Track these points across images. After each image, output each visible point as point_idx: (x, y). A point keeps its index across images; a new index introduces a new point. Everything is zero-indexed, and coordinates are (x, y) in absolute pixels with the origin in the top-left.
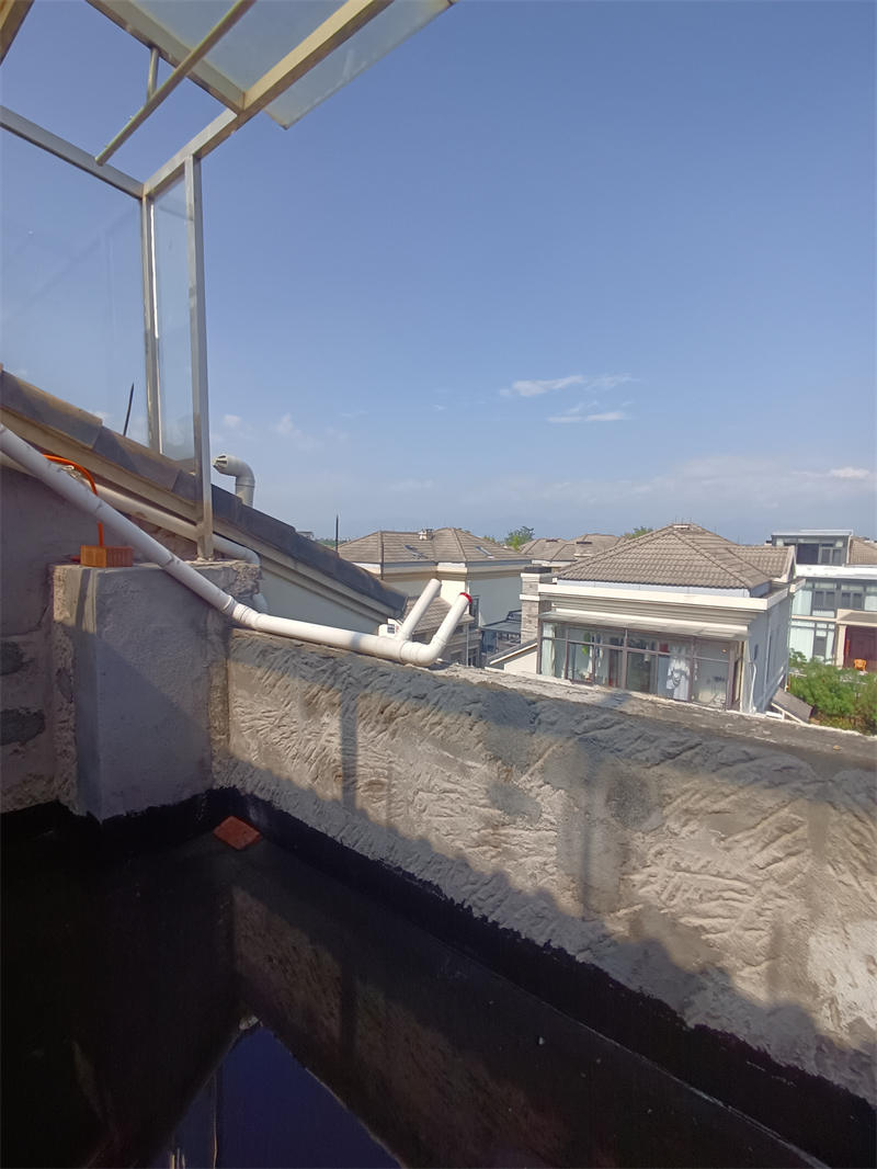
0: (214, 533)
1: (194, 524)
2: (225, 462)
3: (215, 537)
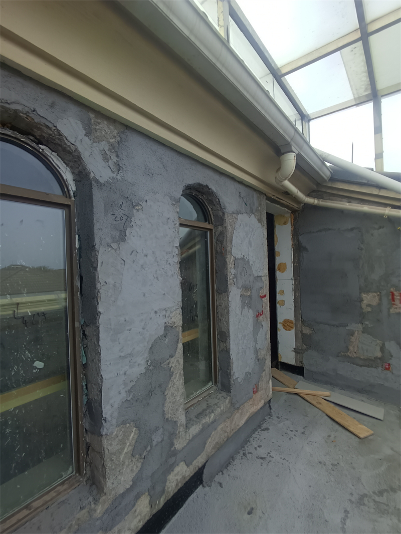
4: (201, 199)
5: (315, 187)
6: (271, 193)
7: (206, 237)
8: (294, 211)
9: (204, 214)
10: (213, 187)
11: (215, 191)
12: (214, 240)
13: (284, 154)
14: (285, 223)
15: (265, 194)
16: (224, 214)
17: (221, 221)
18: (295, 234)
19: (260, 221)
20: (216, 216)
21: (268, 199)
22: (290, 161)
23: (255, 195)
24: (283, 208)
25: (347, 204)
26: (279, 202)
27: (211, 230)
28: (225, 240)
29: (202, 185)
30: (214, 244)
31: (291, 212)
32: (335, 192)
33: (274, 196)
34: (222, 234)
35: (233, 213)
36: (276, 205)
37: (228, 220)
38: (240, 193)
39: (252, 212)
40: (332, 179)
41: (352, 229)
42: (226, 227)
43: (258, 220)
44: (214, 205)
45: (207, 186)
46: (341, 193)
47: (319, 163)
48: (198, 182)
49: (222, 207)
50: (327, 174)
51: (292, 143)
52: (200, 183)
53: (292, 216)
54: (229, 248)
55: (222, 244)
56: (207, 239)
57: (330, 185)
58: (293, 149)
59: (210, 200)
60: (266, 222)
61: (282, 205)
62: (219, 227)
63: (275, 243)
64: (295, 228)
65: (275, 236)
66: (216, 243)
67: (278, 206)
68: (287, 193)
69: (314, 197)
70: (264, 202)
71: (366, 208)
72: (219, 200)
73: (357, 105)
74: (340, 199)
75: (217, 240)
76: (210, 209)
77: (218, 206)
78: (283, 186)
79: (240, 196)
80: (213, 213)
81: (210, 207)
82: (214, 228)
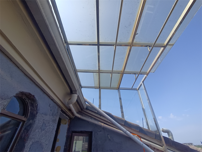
0: (167, 149)
1: (162, 147)
2: (164, 130)
4: (27, 102)
5: (80, 110)
7: (18, 126)
9: (24, 112)
10: (37, 98)
11: (37, 100)
12: (23, 129)
13: (73, 94)
14: (65, 124)
15: (61, 108)
16: (37, 113)
17: (33, 116)
20: (32, 114)
21: (62, 111)
22: (75, 97)
23: (57, 107)
25: (91, 119)
26: (66, 113)
27: (24, 121)
28: (31, 130)
29: (31, 94)
30: (22, 131)
31: (69, 119)
32: (87, 114)
34: (30, 125)
35: (43, 114)
36: (64, 114)
37: (38, 117)
38: (50, 104)
39: (53, 115)
40: (87, 109)
42: (35, 121)
44: (33, 107)
45: (34, 96)
47: (84, 102)
48: (29, 92)
49: (38, 109)
50: (85, 106)
52: (31, 93)
53: (69, 121)
54: (31, 136)
55: (27, 132)
56: (18, 127)
58: (77, 93)
59: (32, 103)
61: (67, 115)
62: (31, 120)
65: (59, 130)
66: (24, 131)
69: (79, 114)
71: (96, 122)
72: (37, 105)
73: (95, 88)
74: (88, 117)
75: (25, 129)
77: (35, 108)
79: (49, 106)
80: (30, 111)
81: (30, 108)
82: (27, 120)
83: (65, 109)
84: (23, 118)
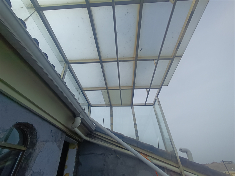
0: (184, 170)
1: (178, 168)
2: (182, 149)
3: (184, 171)
4: (26, 131)
5: (89, 132)
6: (69, 133)
8: (79, 143)
9: (24, 140)
10: (36, 126)
11: (36, 128)
12: (23, 158)
13: (77, 117)
14: (74, 148)
15: (66, 133)
16: (37, 141)
17: (33, 145)
18: (78, 155)
19: (59, 147)
20: (31, 142)
21: (67, 135)
22: (79, 121)
23: (60, 132)
24: (74, 141)
25: (100, 142)
26: (73, 137)
27: (24, 151)
28: (31, 159)
29: (28, 123)
30: (22, 161)
32: (96, 136)
33: (70, 134)
34: (30, 154)
35: (43, 141)
36: (71, 139)
37: (38, 145)
38: (51, 130)
39: (56, 141)
40: (96, 131)
41: (102, 154)
42: (35, 150)
43: (58, 146)
44: (33, 136)
45: (32, 125)
46: (99, 137)
47: (91, 123)
48: (27, 122)
49: (37, 137)
50: (94, 128)
51: (80, 114)
52: (28, 122)
53: (78, 145)
54: (31, 165)
55: (27, 162)
56: (18, 157)
57: (95, 132)
58: (81, 116)
59: (31, 132)
60: (62, 148)
61: (74, 139)
62: (31, 149)
63: (67, 159)
64: (78, 152)
65: (67, 155)
66: (24, 160)
67: (72, 139)
68: (76, 134)
69: (88, 137)
70: (64, 136)
71: (106, 145)
72: (37, 133)
73: (106, 106)
74: (98, 139)
75: (25, 158)
76: (29, 138)
77: (35, 136)
78: (74, 130)
79: (51, 132)
80: (30, 140)
81: (30, 136)
82: (27, 150)
83: (70, 133)
84: (23, 148)
